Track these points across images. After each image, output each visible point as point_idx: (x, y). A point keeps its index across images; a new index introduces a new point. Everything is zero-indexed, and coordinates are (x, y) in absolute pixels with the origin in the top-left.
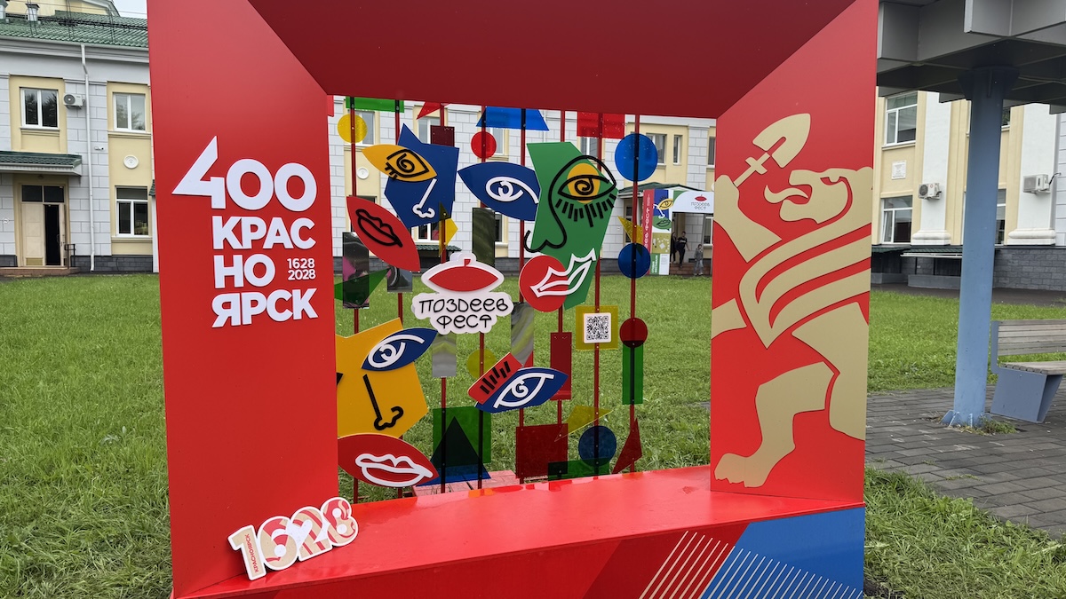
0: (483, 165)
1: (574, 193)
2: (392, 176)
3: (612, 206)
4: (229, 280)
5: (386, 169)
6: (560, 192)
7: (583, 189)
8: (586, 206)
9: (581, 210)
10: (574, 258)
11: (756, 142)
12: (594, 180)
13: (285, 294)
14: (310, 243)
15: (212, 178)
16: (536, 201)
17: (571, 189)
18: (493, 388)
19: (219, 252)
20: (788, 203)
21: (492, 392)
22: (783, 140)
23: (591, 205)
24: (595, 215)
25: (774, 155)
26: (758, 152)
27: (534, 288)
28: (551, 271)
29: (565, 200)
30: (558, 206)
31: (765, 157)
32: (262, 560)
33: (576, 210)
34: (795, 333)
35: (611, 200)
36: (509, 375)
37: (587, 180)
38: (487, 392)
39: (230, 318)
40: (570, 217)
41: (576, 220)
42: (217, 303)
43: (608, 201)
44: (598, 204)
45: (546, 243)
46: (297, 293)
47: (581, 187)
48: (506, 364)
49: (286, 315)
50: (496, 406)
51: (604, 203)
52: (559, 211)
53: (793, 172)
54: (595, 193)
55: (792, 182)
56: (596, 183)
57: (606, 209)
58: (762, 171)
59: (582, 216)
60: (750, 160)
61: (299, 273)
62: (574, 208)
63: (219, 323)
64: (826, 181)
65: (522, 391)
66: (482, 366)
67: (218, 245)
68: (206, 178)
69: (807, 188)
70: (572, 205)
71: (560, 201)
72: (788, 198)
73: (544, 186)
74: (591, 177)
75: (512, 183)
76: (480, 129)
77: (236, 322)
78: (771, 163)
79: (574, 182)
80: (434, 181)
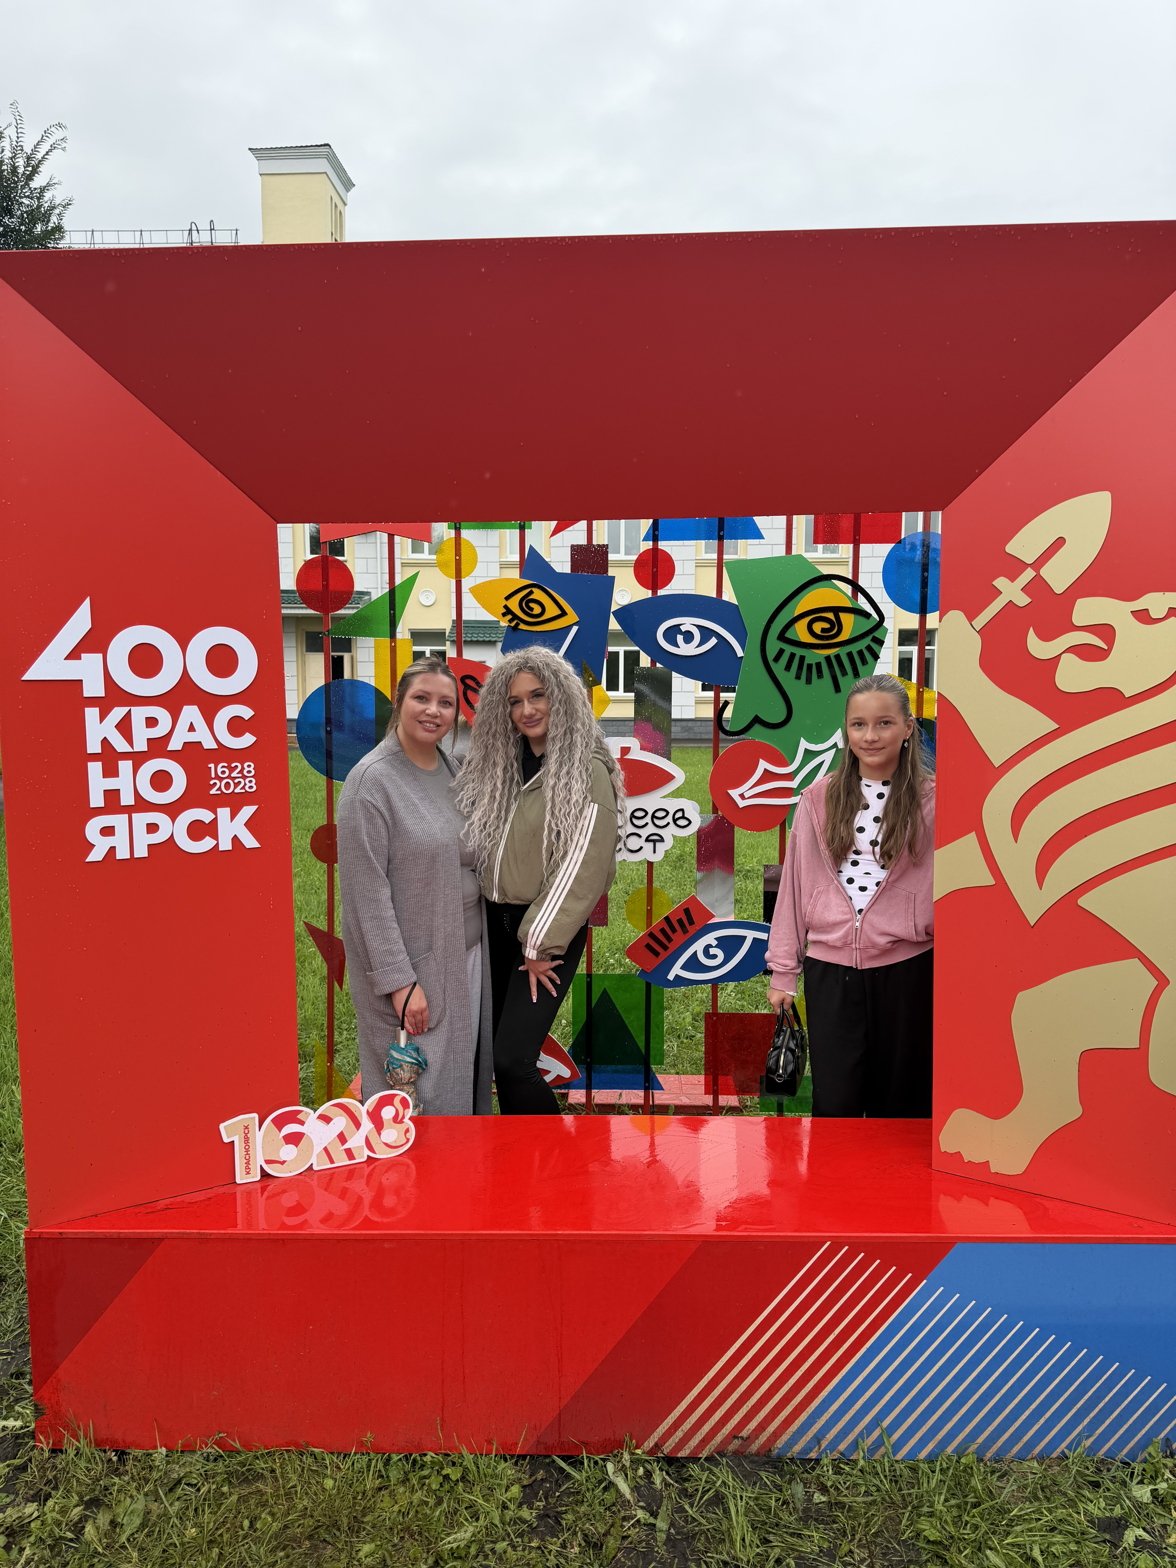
0: (655, 598)
1: (807, 638)
2: (513, 624)
3: (876, 657)
4: (112, 796)
5: (504, 615)
6: (782, 637)
7: (823, 630)
8: (828, 658)
9: (819, 665)
10: (804, 745)
11: (1010, 548)
12: (843, 616)
13: (205, 816)
14: (247, 740)
15: (83, 655)
16: (740, 653)
17: (801, 632)
18: (665, 948)
19: (94, 757)
20: (1069, 660)
21: (664, 955)
22: (1060, 542)
23: (838, 657)
24: (844, 673)
25: (1043, 572)
26: (1015, 566)
27: (734, 793)
28: (763, 765)
29: (789, 649)
30: (777, 659)
31: (1029, 574)
32: (259, 1160)
33: (810, 666)
34: (1083, 902)
35: (874, 646)
36: (692, 930)
37: (830, 616)
38: (657, 954)
39: (113, 849)
40: (798, 677)
41: (809, 681)
42: (92, 829)
43: (869, 648)
44: (850, 655)
45: (757, 720)
46: (224, 813)
47: (818, 627)
48: (687, 911)
49: (206, 844)
50: (671, 977)
51: (860, 653)
52: (778, 668)
53: (1079, 601)
54: (844, 636)
55: (1078, 619)
56: (847, 620)
57: (864, 662)
58: (1023, 600)
59: (820, 675)
60: (1001, 583)
61: (227, 786)
62: (807, 662)
63: (96, 855)
64: (1143, 616)
65: (714, 957)
66: (649, 913)
67: (94, 746)
68: (74, 655)
69: (1106, 632)
70: (802, 658)
71: (781, 652)
72: (1069, 650)
73: (754, 628)
74: (836, 610)
75: (698, 627)
76: (649, 545)
77: (123, 853)
78: (1037, 587)
79: (807, 620)
80: (575, 629)
